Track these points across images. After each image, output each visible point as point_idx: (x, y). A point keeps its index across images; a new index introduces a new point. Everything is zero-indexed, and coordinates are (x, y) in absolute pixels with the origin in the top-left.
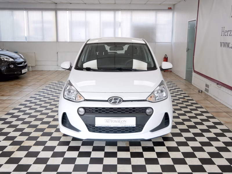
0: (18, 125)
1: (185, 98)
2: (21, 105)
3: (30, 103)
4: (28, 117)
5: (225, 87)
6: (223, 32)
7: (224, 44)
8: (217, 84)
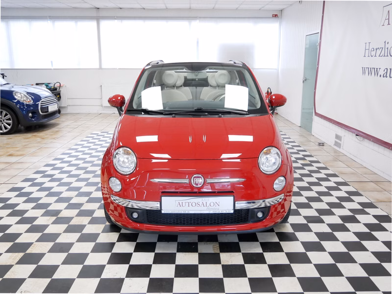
0: (27, 211)
5: (370, 140)
6: (367, 51)
7: (370, 69)
8: (357, 135)
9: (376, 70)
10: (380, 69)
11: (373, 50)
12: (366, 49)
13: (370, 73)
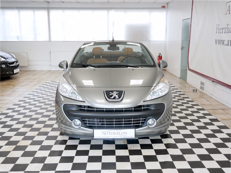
0: (13, 125)
1: (180, 96)
2: (15, 105)
3: (24, 103)
4: (23, 117)
5: (220, 84)
6: (218, 30)
7: (219, 41)
8: (213, 82)
9: (223, 41)
10: (225, 40)
11: (221, 29)
12: (217, 29)
13: (219, 43)
